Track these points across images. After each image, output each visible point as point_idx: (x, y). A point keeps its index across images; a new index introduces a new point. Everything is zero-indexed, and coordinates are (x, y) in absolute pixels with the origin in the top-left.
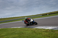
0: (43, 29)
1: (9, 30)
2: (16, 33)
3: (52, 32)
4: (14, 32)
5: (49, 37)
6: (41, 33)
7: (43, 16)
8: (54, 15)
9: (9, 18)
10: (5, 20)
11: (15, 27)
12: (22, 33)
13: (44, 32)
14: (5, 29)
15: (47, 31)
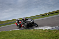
0: (41, 30)
1: (7, 33)
2: (14, 36)
3: (49, 33)
4: (12, 34)
5: (46, 37)
6: (38, 33)
7: (43, 16)
8: (53, 15)
9: (8, 20)
10: (5, 23)
11: (14, 30)
12: (20, 35)
13: (41, 32)
14: (4, 32)
15: (44, 31)
